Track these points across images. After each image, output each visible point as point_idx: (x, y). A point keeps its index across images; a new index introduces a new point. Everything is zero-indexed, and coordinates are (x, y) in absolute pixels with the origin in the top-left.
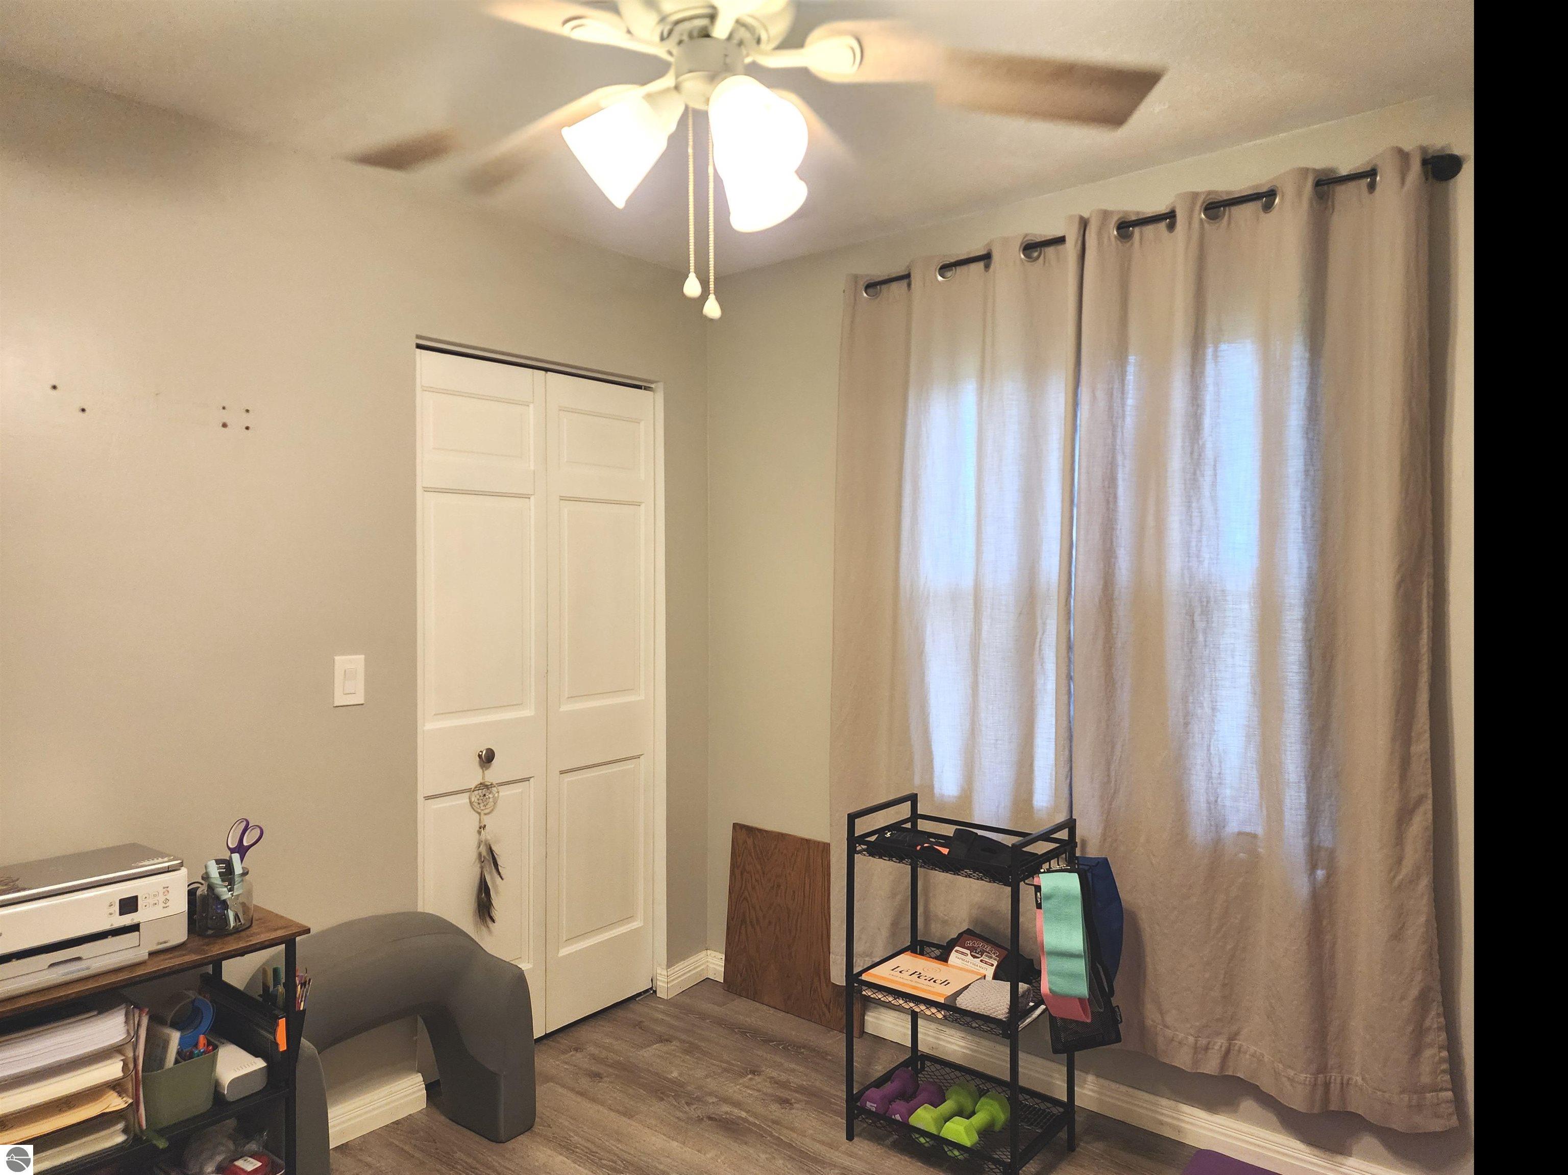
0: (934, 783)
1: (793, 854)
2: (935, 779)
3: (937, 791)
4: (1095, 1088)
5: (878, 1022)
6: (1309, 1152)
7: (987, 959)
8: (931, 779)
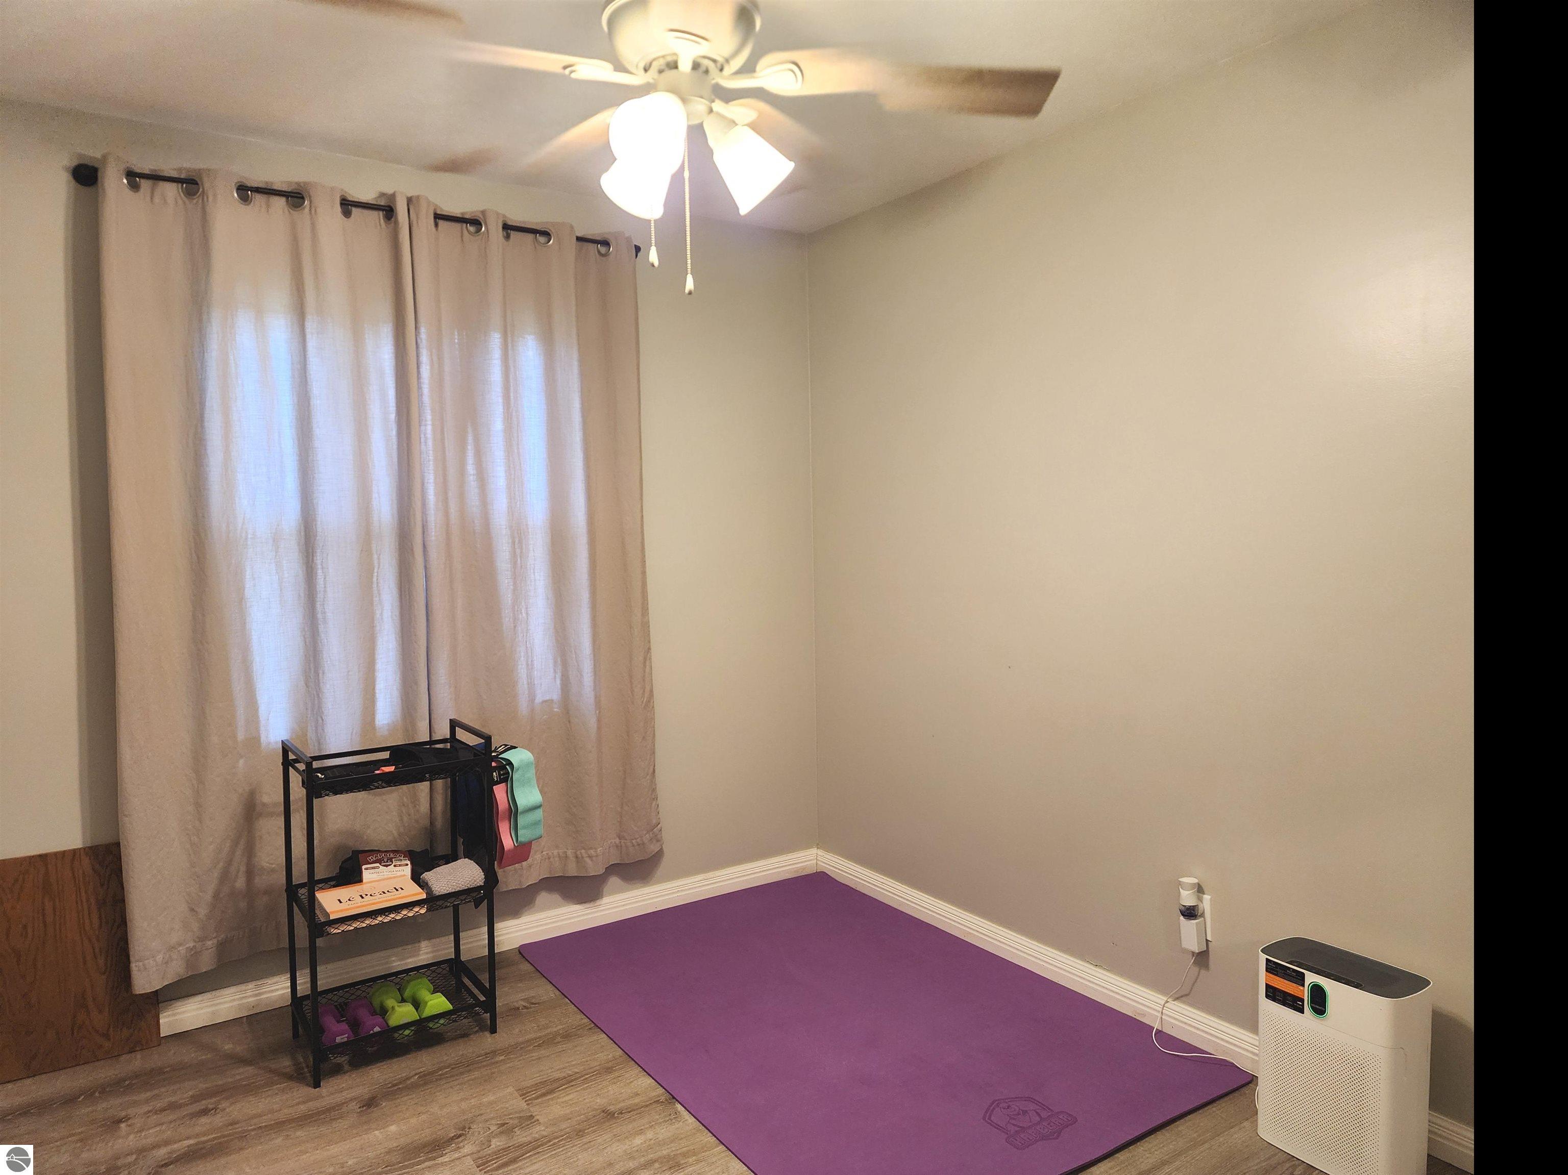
0: (261, 732)
1: (17, 880)
2: (262, 729)
3: (263, 739)
4: (429, 950)
5: (176, 1018)
6: (583, 908)
7: (399, 863)
8: (257, 729)
